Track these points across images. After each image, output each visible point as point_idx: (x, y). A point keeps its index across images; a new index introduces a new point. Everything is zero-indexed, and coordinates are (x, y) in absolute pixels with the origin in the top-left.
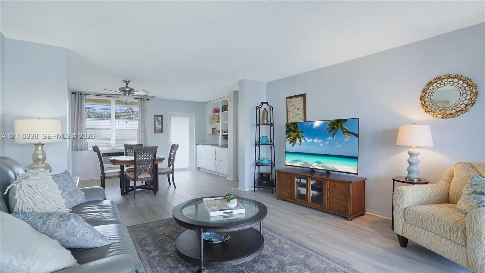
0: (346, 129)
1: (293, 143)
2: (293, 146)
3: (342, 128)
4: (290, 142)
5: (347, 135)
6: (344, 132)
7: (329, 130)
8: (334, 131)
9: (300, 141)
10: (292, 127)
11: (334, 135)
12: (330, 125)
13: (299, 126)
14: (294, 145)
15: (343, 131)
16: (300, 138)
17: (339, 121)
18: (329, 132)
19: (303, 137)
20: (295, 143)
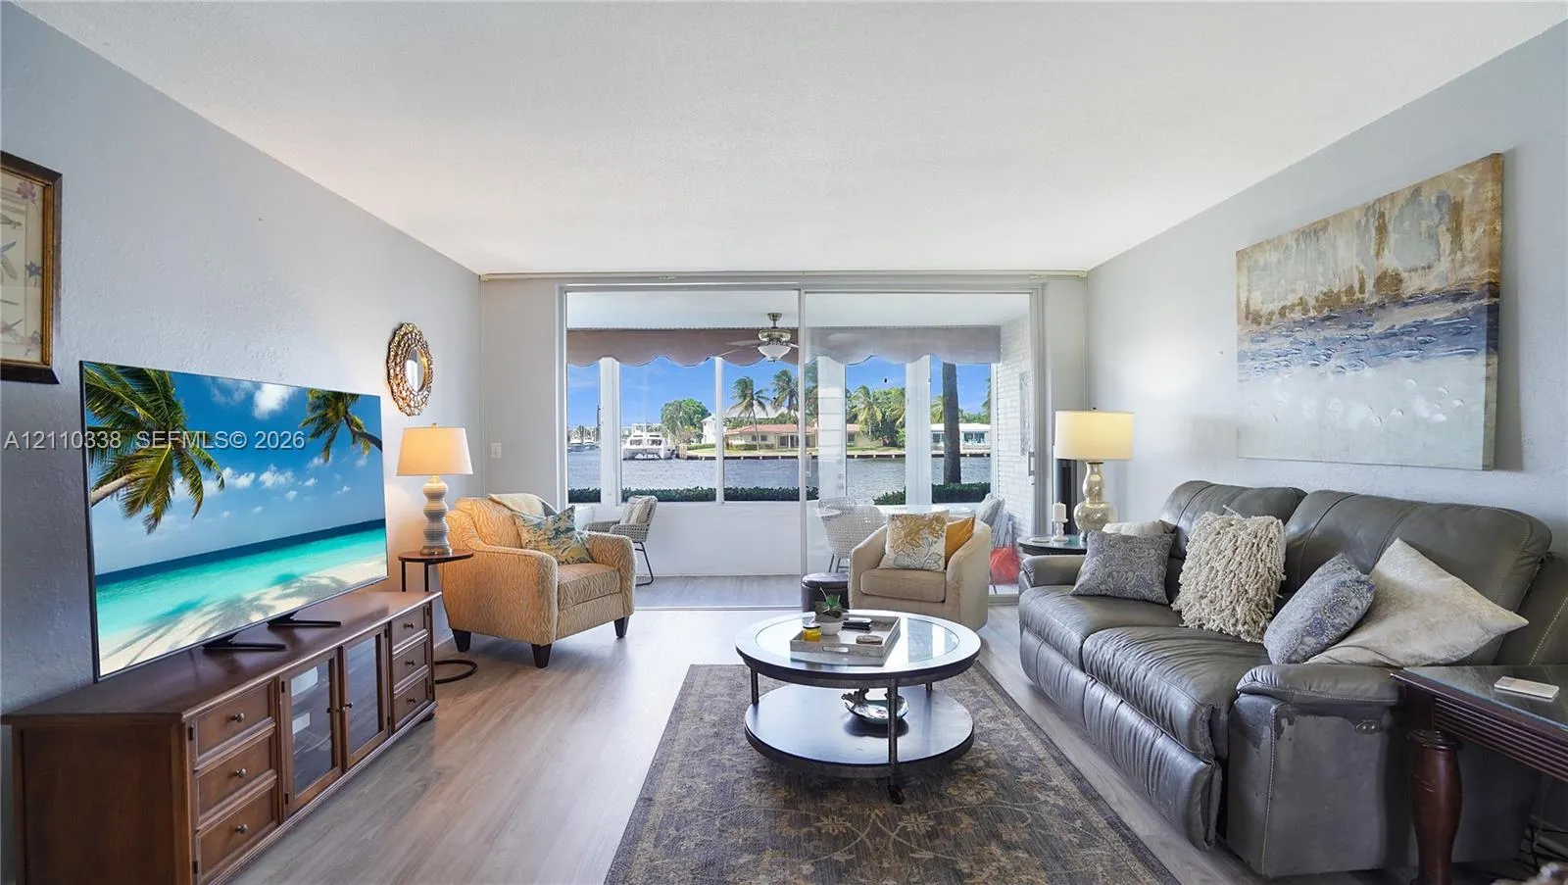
0: (358, 426)
1: (148, 510)
2: (149, 532)
3: (350, 422)
4: (133, 506)
5: (361, 444)
6: (354, 434)
7: (312, 428)
8: (328, 434)
9: (197, 488)
10: (142, 405)
11: (327, 448)
12: (315, 408)
13: (181, 403)
14: (156, 517)
15: (352, 431)
16: (195, 470)
17: (339, 396)
18: (313, 436)
19: (208, 463)
20: (164, 504)
